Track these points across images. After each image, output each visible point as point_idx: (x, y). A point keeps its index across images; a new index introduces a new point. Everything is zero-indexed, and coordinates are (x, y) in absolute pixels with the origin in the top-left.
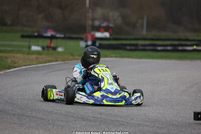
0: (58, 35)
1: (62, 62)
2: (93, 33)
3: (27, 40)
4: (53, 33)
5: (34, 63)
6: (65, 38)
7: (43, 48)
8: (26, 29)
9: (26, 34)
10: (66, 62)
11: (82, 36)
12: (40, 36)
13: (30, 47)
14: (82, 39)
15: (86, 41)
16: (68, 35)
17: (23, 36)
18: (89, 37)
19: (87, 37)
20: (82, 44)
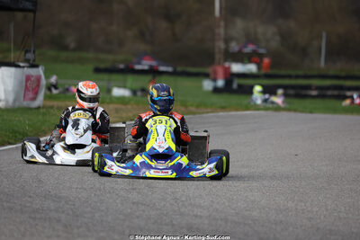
0: (162, 68)
2: (227, 64)
3: (105, 76)
4: (154, 63)
6: (174, 74)
8: (103, 56)
9: (102, 66)
11: (209, 70)
12: (129, 70)
14: (206, 76)
15: (215, 80)
16: (179, 69)
18: (220, 71)
19: (215, 73)
20: (207, 85)
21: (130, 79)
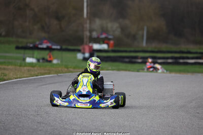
0: (54, 47)
1: (56, 75)
2: (91, 45)
3: (22, 51)
4: (49, 45)
5: (25, 75)
6: (61, 50)
7: (38, 60)
8: (20, 40)
9: (20, 45)
10: (59, 74)
11: (80, 48)
12: (36, 48)
13: (24, 59)
14: (79, 51)
15: (84, 53)
16: (64, 47)
17: (17, 48)
18: (87, 49)
19: (84, 49)
20: (80, 56)
21: (36, 53)
